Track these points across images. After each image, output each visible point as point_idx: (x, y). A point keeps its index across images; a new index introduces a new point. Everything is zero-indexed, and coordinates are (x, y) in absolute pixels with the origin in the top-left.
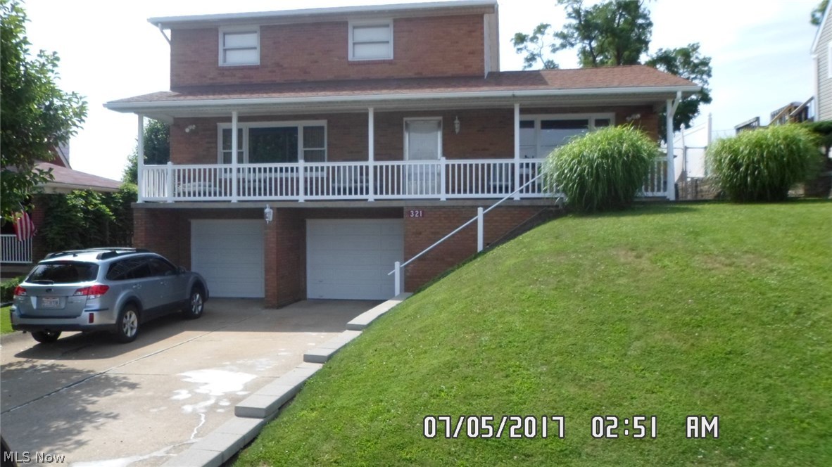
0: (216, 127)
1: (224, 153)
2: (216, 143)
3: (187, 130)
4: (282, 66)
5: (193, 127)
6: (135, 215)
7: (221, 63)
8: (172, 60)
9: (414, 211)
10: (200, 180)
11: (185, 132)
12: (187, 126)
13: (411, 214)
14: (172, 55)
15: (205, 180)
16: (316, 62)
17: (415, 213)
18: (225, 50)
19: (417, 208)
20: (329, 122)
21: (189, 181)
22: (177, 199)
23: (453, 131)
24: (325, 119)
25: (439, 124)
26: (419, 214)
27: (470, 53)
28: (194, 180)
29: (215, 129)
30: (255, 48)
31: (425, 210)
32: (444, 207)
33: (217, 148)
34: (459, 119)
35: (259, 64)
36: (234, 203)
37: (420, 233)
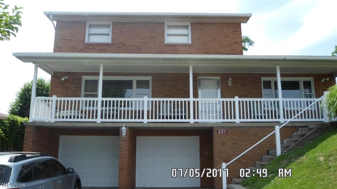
0: (81, 78)
1: (85, 94)
2: (81, 88)
3: (63, 79)
4: (125, 45)
5: (67, 77)
6: (26, 130)
7: (86, 41)
8: (55, 38)
9: (221, 130)
10: (71, 109)
11: (61, 80)
12: (62, 77)
13: (218, 131)
14: (56, 35)
15: (75, 109)
16: (146, 43)
17: (221, 131)
18: (89, 34)
19: (222, 127)
20: (153, 78)
21: (64, 110)
22: (58, 120)
23: (227, 85)
24: (150, 76)
25: (218, 81)
26: (224, 132)
27: (234, 43)
28: (67, 109)
29: (81, 79)
30: (108, 35)
31: (228, 129)
32: (240, 127)
33: (80, 91)
34: (231, 78)
35: (111, 42)
36: (99, 123)
37: (225, 144)
